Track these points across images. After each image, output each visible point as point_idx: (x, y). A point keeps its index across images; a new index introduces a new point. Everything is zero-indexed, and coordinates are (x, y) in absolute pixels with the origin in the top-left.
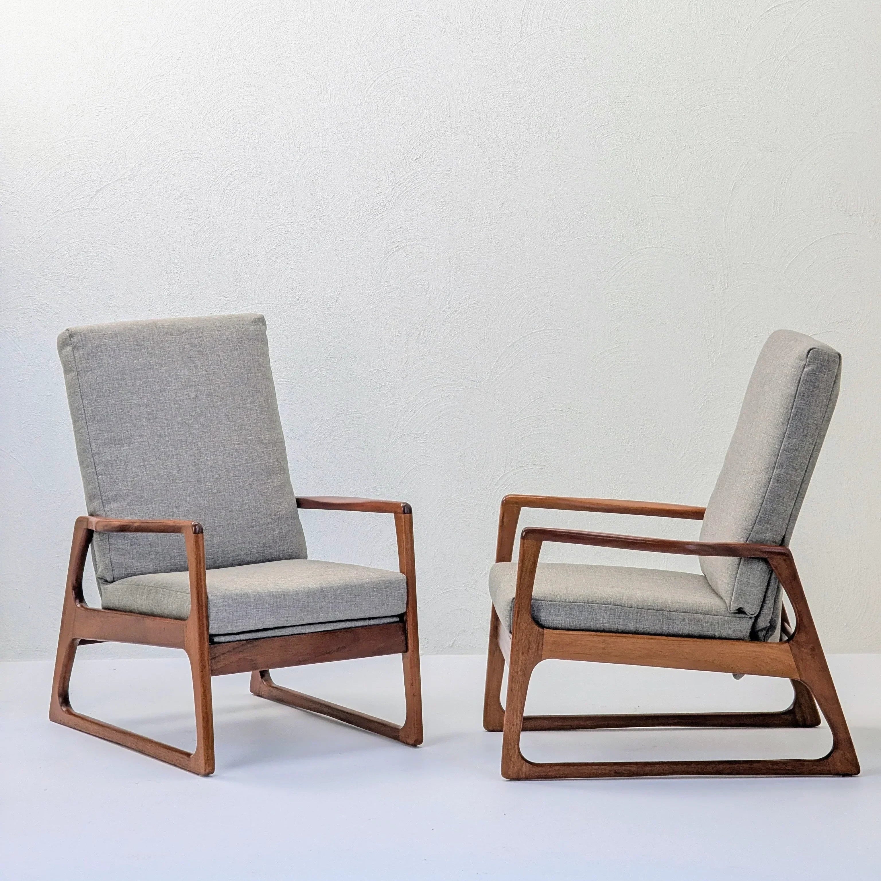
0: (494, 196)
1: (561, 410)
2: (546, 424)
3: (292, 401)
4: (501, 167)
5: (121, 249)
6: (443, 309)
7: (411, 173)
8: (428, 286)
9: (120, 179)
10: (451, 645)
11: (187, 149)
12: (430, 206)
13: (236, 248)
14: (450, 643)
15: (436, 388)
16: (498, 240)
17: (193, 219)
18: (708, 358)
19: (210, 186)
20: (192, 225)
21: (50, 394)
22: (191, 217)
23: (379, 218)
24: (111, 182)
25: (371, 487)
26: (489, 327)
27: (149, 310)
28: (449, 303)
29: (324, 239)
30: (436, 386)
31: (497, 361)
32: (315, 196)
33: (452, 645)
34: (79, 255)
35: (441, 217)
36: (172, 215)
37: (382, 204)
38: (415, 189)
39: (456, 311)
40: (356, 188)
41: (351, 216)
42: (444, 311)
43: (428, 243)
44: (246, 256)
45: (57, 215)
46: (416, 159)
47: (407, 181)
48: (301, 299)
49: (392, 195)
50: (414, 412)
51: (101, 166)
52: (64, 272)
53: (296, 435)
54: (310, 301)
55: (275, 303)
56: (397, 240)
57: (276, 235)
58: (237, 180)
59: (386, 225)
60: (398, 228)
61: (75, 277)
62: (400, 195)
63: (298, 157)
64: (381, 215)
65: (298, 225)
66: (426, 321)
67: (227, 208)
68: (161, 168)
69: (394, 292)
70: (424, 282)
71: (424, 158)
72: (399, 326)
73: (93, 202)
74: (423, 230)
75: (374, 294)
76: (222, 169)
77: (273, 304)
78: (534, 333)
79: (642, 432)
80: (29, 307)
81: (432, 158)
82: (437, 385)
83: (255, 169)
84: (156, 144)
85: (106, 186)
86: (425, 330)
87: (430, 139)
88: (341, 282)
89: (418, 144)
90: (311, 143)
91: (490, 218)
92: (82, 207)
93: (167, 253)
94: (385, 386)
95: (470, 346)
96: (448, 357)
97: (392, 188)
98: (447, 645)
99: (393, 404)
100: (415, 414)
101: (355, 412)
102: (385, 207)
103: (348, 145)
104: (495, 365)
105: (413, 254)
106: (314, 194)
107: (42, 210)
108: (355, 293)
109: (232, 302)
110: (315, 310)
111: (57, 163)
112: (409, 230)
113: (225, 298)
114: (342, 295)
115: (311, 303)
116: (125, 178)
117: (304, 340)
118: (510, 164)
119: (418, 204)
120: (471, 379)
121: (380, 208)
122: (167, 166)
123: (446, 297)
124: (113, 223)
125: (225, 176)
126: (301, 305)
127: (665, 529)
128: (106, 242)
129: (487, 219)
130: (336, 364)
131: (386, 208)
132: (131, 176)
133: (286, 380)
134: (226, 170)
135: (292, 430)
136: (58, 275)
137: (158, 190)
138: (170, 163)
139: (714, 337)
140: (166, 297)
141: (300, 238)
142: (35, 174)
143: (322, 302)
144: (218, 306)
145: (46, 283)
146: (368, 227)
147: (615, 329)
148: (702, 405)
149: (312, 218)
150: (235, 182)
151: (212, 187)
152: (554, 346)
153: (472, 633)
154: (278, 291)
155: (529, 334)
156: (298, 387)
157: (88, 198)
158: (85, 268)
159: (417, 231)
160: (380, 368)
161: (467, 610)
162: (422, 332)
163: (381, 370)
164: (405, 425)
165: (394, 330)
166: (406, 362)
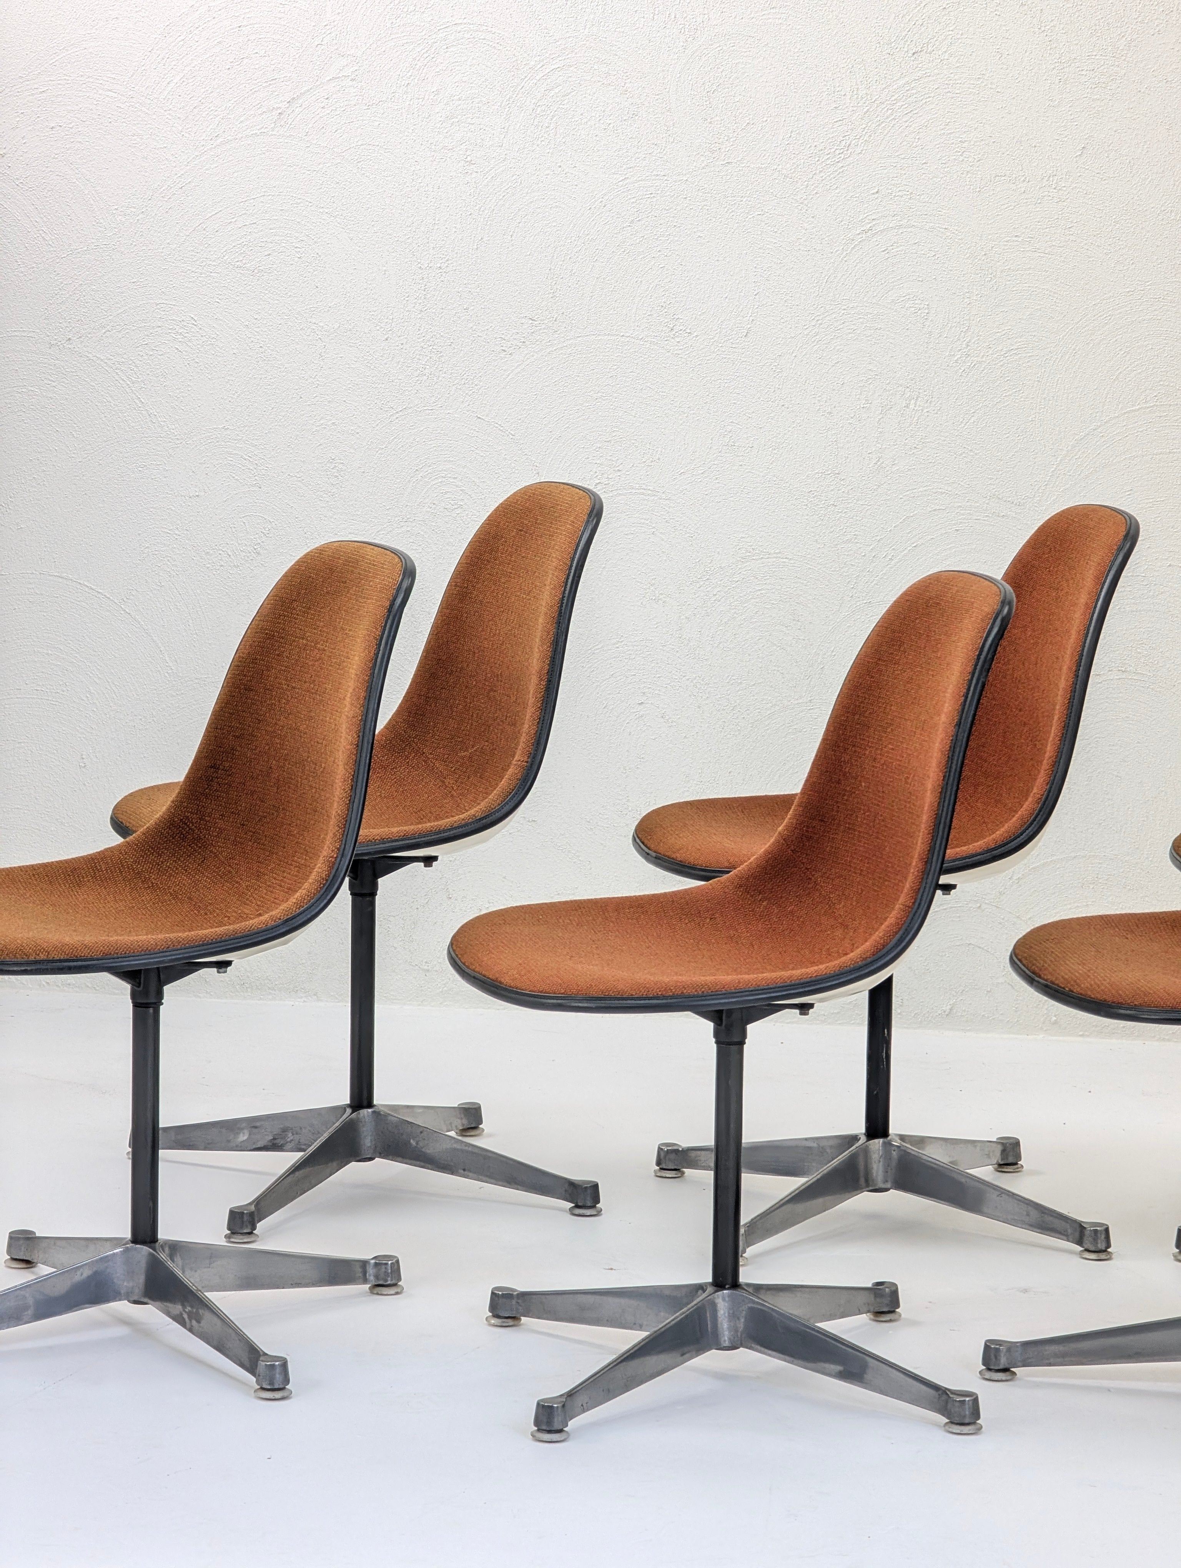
0: (1066, 133)
2: (1151, 594)
3: (654, 527)
4: (1083, 73)
5: (335, 217)
6: (956, 359)
7: (901, 82)
8: (926, 311)
9: (336, 78)
10: (946, 1013)
11: (465, 21)
12: (937, 150)
13: (554, 224)
14: (944, 1009)
15: (936, 513)
16: (1072, 222)
17: (473, 162)
19: (508, 96)
20: (471, 174)
21: (197, 494)
22: (469, 159)
23: (836, 171)
24: (318, 83)
25: (801, 701)
26: (1045, 396)
27: (387, 339)
28: (968, 346)
29: (726, 209)
30: (935, 510)
31: (1059, 464)
32: (710, 123)
33: (950, 1013)
34: (254, 226)
35: (959, 173)
36: (433, 153)
37: (844, 143)
38: (910, 115)
39: (980, 362)
40: (793, 109)
41: (780, 166)
42: (956, 361)
43: (931, 225)
44: (573, 238)
45: (215, 144)
46: (914, 54)
47: (893, 98)
48: (676, 329)
49: (864, 126)
50: (891, 559)
51: (301, 51)
52: (225, 258)
54: (695, 334)
55: (628, 334)
56: (870, 217)
57: (634, 200)
58: (560, 87)
59: (848, 186)
60: (873, 192)
61: (248, 270)
62: (879, 125)
63: (682, 44)
64: (840, 165)
65: (675, 182)
66: (920, 381)
67: (539, 142)
68: (414, 59)
69: (861, 320)
70: (919, 302)
71: (930, 53)
72: (866, 389)
73: (282, 123)
74: (922, 197)
75: (821, 324)
76: (533, 63)
78: (1135, 410)
80: (160, 324)
81: (945, 52)
82: (938, 507)
83: (596, 67)
84: (405, 10)
85: (308, 91)
86: (917, 399)
87: (943, 13)
88: (757, 297)
89: (920, 22)
90: (706, 16)
91: (1056, 177)
92: (263, 130)
93: (422, 229)
94: (836, 506)
96: (961, 454)
97: (865, 110)
98: (939, 1012)
99: (849, 541)
101: (775, 555)
102: (847, 150)
103: (780, 21)
104: (1053, 472)
105: (901, 245)
106: (709, 120)
107: (187, 135)
108: (782, 321)
109: (544, 329)
110: (703, 350)
111: (216, 41)
112: (895, 196)
113: (531, 322)
114: (758, 323)
115: (697, 336)
116: (345, 76)
117: (681, 409)
118: (1102, 68)
119: (915, 144)
120: (1005, 499)
121: (838, 152)
122: (426, 55)
123: (963, 334)
124: (321, 166)
125: (538, 78)
126: (677, 340)
128: (307, 203)
129: (1051, 179)
130: (741, 458)
131: (849, 152)
132: (357, 73)
133: (644, 486)
134: (539, 66)
135: (654, 584)
136: (214, 263)
137: (408, 103)
138: (433, 50)
140: (420, 316)
141: (679, 208)
142: (174, 63)
143: (718, 335)
144: (517, 337)
145: (194, 279)
146: (814, 190)
149: (703, 168)
150: (557, 90)
151: (512, 100)
152: (1174, 439)
153: (988, 992)
154: (634, 310)
155: (1125, 413)
156: (667, 502)
157: (273, 114)
158: (266, 253)
159: (910, 199)
160: (827, 471)
161: (980, 947)
162: (913, 402)
163: (829, 474)
164: (873, 584)
165: (858, 397)
166: (878, 461)
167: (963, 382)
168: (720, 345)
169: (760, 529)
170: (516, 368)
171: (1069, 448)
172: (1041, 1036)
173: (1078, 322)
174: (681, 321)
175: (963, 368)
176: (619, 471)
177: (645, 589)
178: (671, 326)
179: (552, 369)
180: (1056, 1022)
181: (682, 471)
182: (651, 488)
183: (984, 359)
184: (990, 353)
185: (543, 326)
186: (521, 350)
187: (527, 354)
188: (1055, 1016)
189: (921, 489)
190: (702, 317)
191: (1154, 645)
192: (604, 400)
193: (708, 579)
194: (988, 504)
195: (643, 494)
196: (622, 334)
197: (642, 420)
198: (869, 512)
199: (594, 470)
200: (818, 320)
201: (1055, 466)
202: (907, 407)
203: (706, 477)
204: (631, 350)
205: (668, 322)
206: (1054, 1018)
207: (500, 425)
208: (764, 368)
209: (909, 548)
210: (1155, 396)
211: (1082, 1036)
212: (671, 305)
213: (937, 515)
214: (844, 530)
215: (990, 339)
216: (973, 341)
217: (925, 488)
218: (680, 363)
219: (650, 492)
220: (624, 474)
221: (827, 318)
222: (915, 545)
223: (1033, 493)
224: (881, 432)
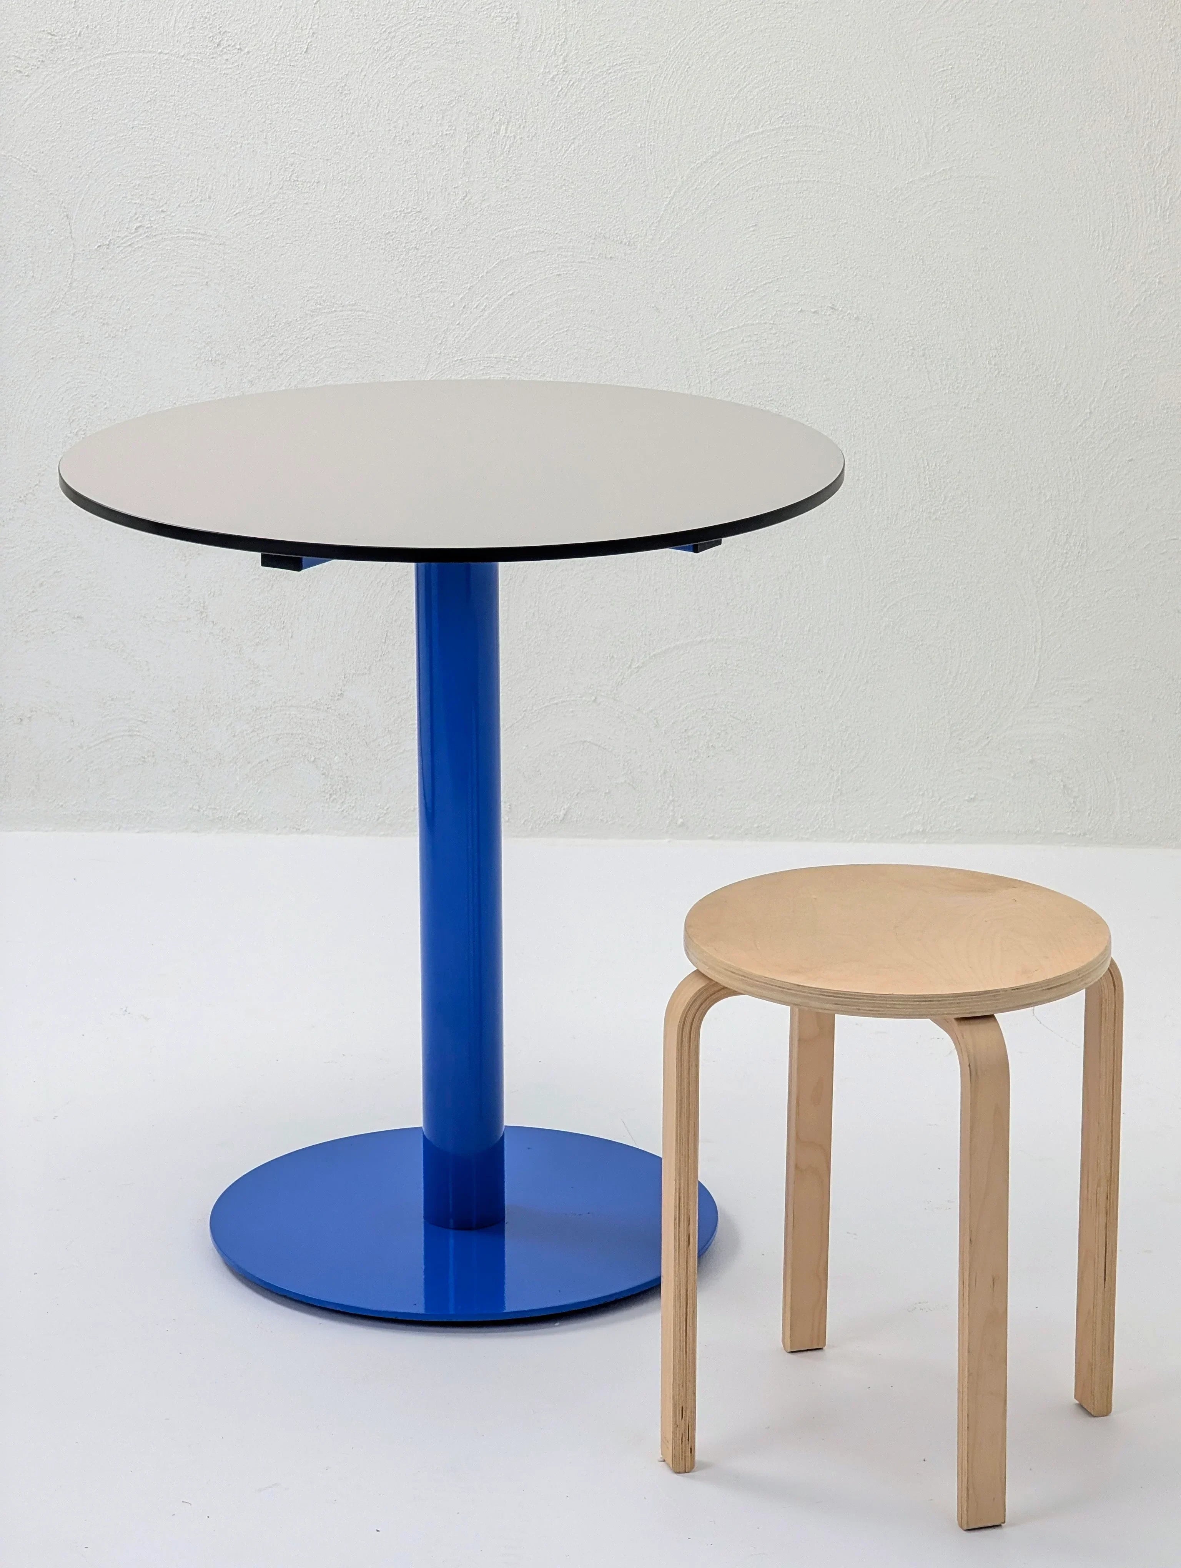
1: (814, 312)
3: (207, 277)
6: (551, 76)
8: (516, 21)
10: (560, 819)
14: (557, 814)
15: (534, 255)
18: (1155, 198)
26: (655, 118)
28: (565, 61)
30: (533, 252)
31: (672, 198)
33: (563, 819)
39: (580, 80)
42: (552, 79)
48: (225, 43)
50: (484, 310)
53: (219, 354)
54: (246, 50)
66: (511, 103)
69: (440, 32)
72: (449, 113)
75: (393, 37)
77: (160, 53)
78: (758, 134)
79: (995, 365)
82: (536, 249)
86: (508, 124)
94: (418, 249)
95: (611, 163)
98: (552, 818)
100: (486, 313)
101: (349, 307)
104: (667, 205)
108: (348, 34)
110: (257, 69)
113: (50, 37)
114: (319, 37)
115: (248, 52)
120: (612, 238)
123: (559, 47)
126: (225, 57)
127: (1040, 579)
130: (306, 195)
133: (193, 230)
135: (210, 342)
139: (1169, 148)
143: (273, 51)
144: (34, 55)
147: (944, 129)
148: (1136, 304)
153: (606, 793)
154: (173, 22)
155: (747, 137)
156: (221, 247)
160: (407, 208)
161: (596, 745)
162: (503, 127)
163: (409, 213)
164: (464, 338)
165: (439, 122)
166: (466, 196)
167: (560, 104)
168: (277, 63)
169: (331, 278)
170: (35, 92)
171: (685, 178)
172: (667, 840)
173: (691, 32)
174: (229, 35)
175: (560, 88)
176: (162, 211)
177: (200, 349)
178: (218, 41)
179: (78, 92)
180: (683, 824)
181: (238, 211)
182: (202, 232)
183: (584, 77)
184: (591, 69)
185: (65, 42)
186: (40, 70)
187: (47, 75)
188: (682, 817)
189: (516, 228)
190: (253, 30)
191: (785, 402)
192: (142, 129)
193: (273, 336)
194: (593, 244)
195: (193, 238)
196: (159, 51)
197: (188, 152)
198: (456, 257)
199: (134, 211)
200: (389, 33)
201: (668, 200)
202: (497, 133)
203: (265, 218)
204: (171, 70)
205: (213, 37)
206: (680, 821)
207: (19, 160)
208: (329, 89)
209: (504, 297)
210: (781, 117)
211: (712, 838)
212: (217, 16)
213: (536, 258)
214: (429, 278)
215: (591, 53)
216: (570, 56)
217: (521, 227)
218: (229, 84)
219: (200, 236)
220: (169, 215)
221: (402, 30)
222: (511, 292)
223: (644, 231)
224: (468, 163)
